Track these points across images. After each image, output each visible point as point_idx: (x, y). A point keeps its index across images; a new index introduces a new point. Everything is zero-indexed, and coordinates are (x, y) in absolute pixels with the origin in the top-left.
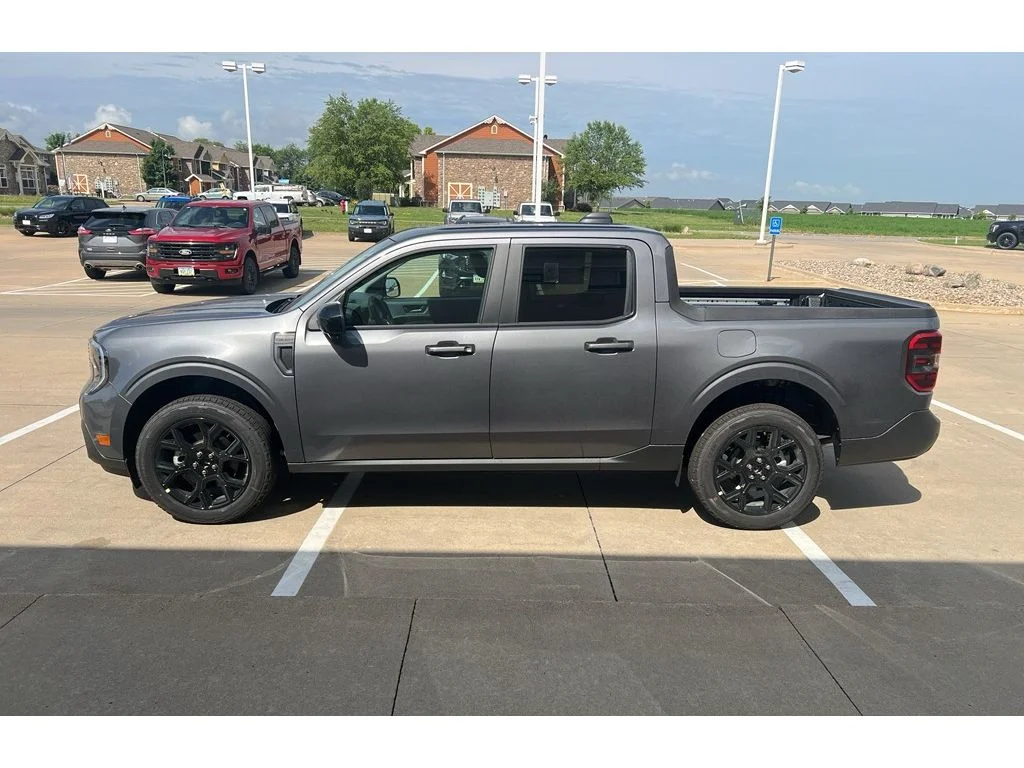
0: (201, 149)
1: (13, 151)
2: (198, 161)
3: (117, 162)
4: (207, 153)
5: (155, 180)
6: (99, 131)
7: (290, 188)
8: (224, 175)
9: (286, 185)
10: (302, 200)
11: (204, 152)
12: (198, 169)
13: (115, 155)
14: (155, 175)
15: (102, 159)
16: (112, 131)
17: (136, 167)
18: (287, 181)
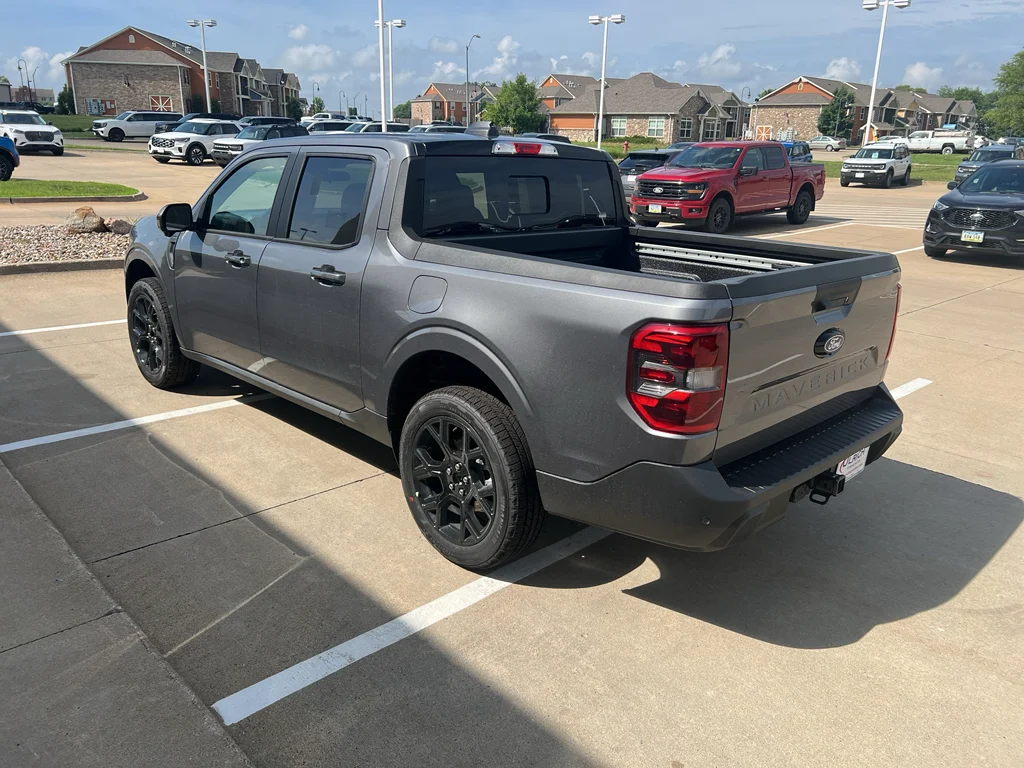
0: (890, 95)
1: (701, 106)
2: (882, 109)
3: (799, 113)
4: (895, 100)
5: (828, 129)
6: (793, 84)
7: (954, 133)
8: (907, 122)
9: (951, 130)
10: (965, 147)
11: (892, 99)
12: (881, 117)
13: (801, 106)
14: (829, 124)
15: (789, 110)
16: (805, 83)
17: (814, 116)
18: (953, 126)
